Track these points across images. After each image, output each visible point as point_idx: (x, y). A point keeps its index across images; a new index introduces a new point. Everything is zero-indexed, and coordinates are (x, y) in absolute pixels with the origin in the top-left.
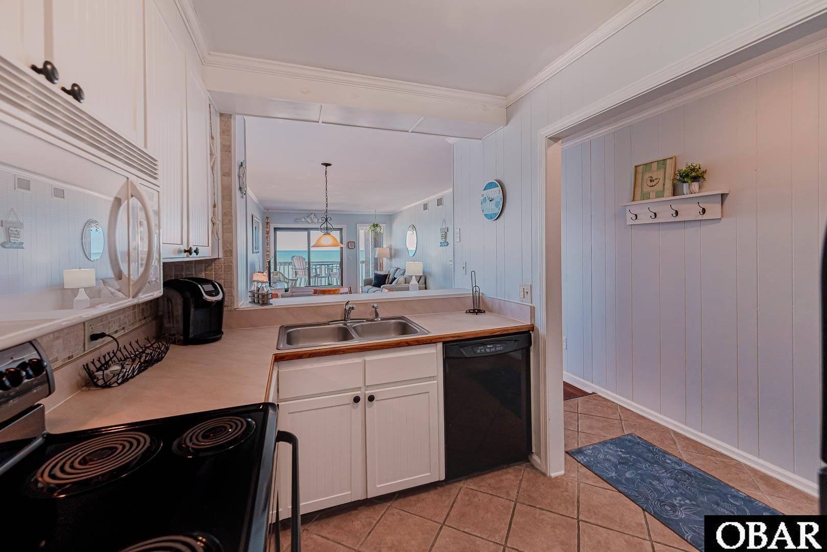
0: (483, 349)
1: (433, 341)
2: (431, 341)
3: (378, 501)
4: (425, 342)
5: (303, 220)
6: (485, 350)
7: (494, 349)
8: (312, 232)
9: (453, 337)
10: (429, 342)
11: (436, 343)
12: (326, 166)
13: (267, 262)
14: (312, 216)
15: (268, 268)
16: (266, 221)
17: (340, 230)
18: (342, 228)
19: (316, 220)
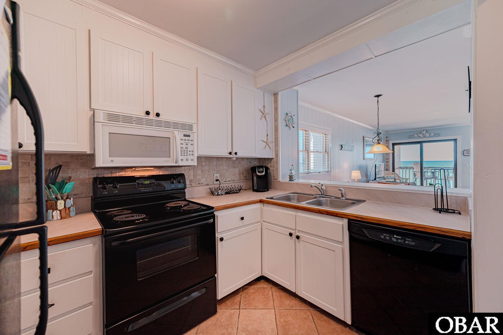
0: (388, 236)
1: (339, 215)
2: (337, 214)
3: (308, 304)
4: (332, 214)
5: (416, 136)
6: (390, 238)
7: (402, 241)
8: (424, 144)
9: (356, 217)
10: (335, 215)
11: (343, 218)
12: (378, 97)
13: (387, 166)
14: (424, 132)
15: (387, 170)
16: (386, 139)
17: (455, 140)
18: (457, 139)
19: (428, 135)
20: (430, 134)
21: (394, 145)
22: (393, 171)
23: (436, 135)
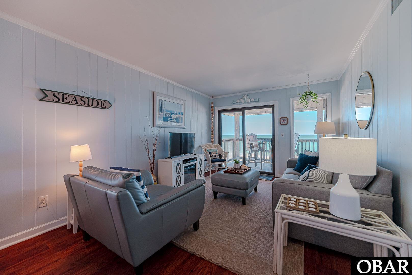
5: (238, 101)
13: (212, 137)
14: (245, 97)
15: (212, 142)
16: (211, 105)
17: (273, 106)
18: (274, 105)
19: (248, 100)
20: (251, 100)
21: (220, 112)
22: (220, 143)
23: (256, 100)
